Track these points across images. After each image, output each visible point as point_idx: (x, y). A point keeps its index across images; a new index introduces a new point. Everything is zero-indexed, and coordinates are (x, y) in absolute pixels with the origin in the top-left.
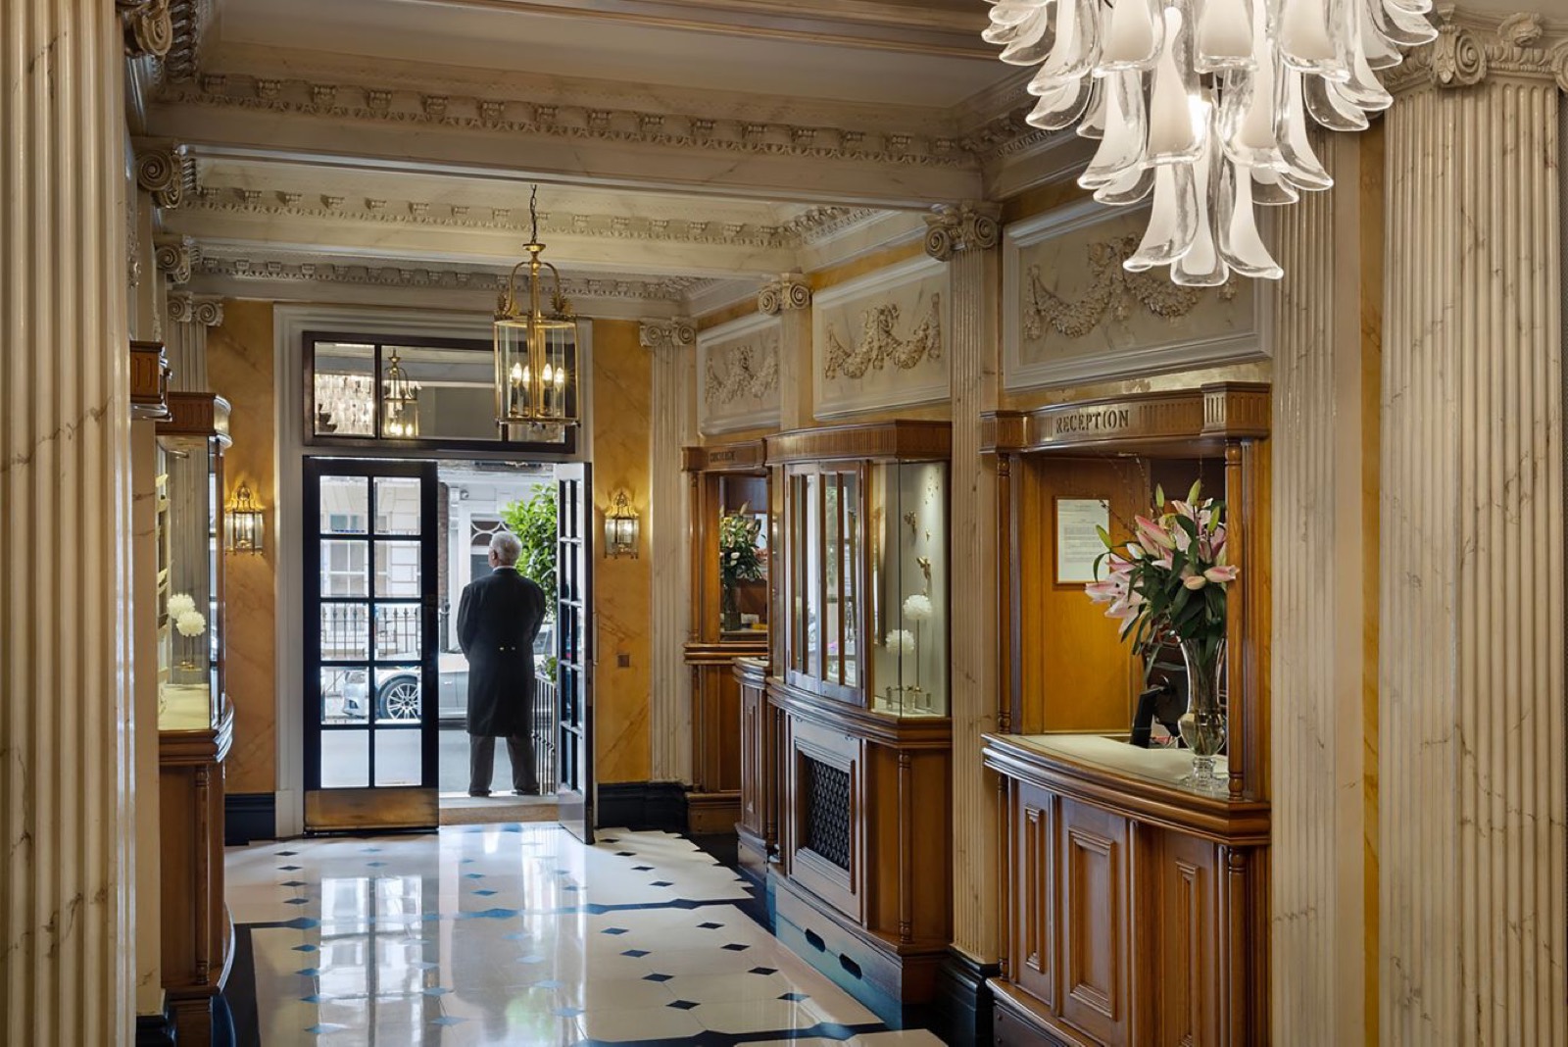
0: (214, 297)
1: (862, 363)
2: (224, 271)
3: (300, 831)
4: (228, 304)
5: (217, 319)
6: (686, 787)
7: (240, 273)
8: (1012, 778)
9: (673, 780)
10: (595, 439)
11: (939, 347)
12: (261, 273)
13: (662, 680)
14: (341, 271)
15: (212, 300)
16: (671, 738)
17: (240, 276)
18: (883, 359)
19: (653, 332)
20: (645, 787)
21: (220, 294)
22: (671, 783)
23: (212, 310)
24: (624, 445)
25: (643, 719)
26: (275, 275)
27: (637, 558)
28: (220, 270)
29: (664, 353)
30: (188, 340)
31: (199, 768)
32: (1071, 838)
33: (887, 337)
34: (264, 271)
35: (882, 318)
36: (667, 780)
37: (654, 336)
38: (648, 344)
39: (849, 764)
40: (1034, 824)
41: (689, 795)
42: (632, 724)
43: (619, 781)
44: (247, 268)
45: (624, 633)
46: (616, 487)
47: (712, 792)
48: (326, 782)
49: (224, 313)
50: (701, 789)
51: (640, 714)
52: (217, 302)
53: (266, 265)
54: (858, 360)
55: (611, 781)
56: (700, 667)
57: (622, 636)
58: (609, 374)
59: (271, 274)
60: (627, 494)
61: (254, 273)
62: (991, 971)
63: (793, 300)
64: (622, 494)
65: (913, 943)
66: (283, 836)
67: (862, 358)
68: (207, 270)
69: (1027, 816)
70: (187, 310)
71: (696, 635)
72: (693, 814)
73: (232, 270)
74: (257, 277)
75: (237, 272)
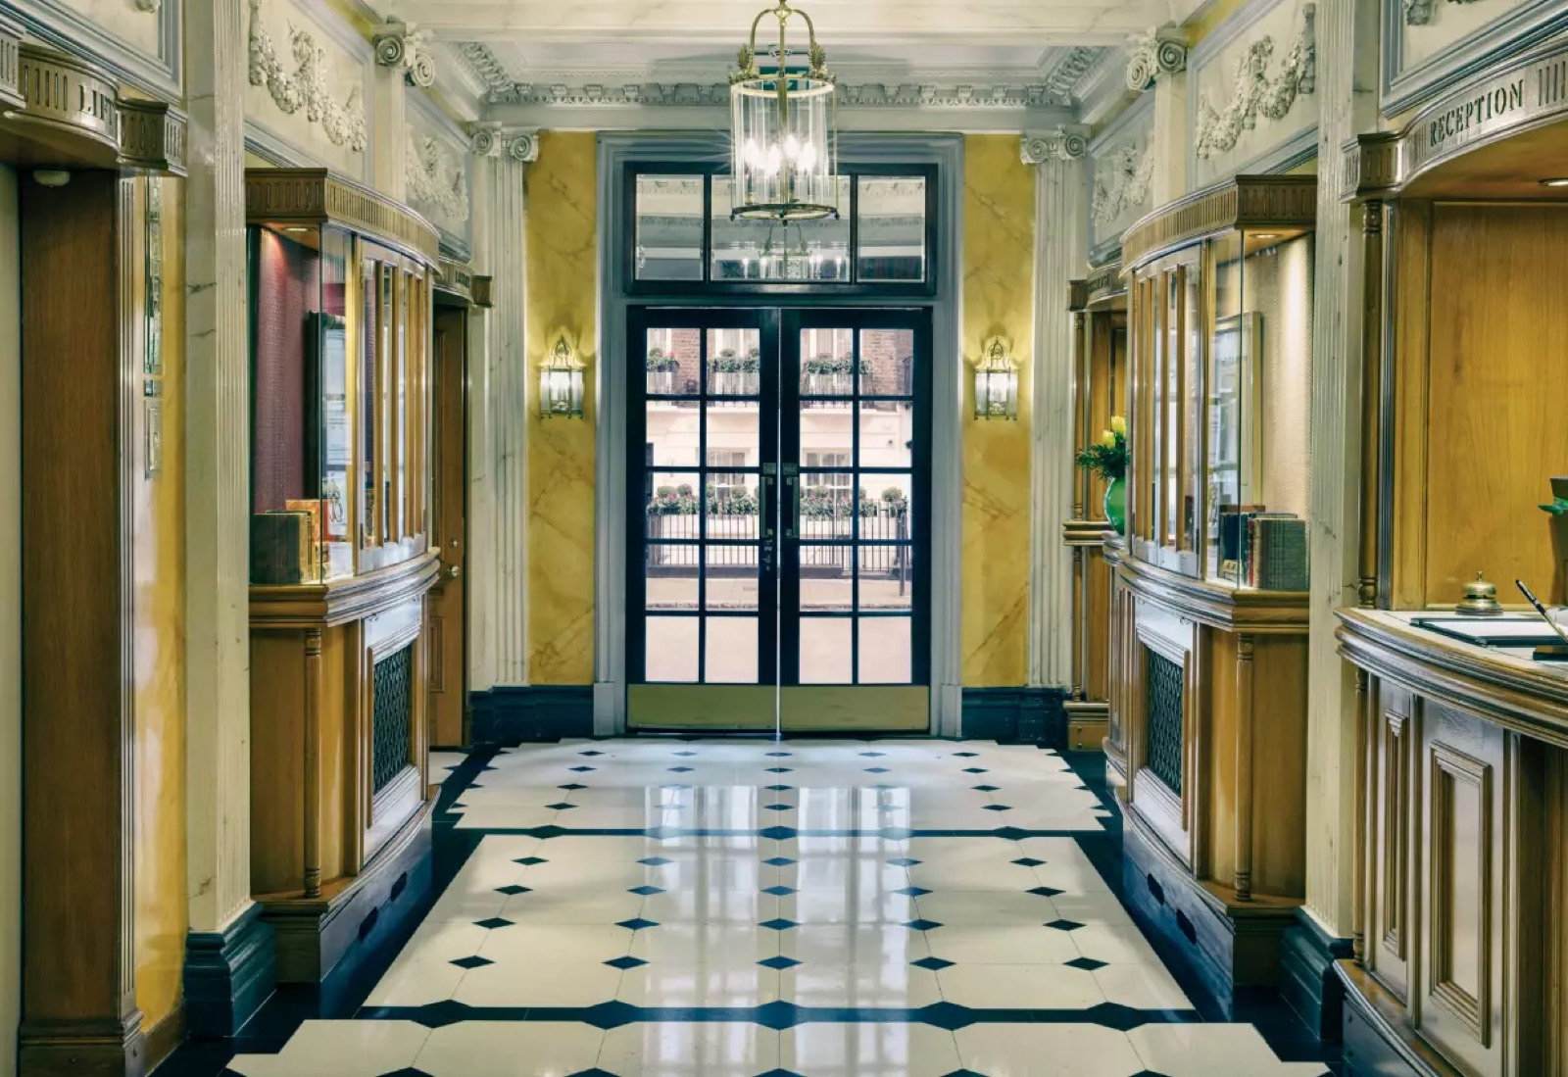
0: (527, 128)
1: (1233, 126)
2: (540, 98)
3: (623, 731)
4: (544, 136)
5: (531, 154)
6: (1067, 695)
7: (559, 100)
8: (1373, 675)
9: (1054, 685)
10: (966, 278)
11: (1313, 78)
12: (581, 99)
13: (1043, 566)
14: (668, 91)
15: (526, 132)
16: (1054, 636)
17: (559, 104)
18: (1254, 115)
19: (1036, 146)
20: (1022, 693)
21: (536, 125)
22: (1053, 689)
23: (526, 142)
24: (1001, 283)
25: (1020, 612)
26: (596, 101)
27: (1015, 419)
28: (536, 99)
29: (1052, 171)
30: (503, 178)
31: (309, 633)
32: (1433, 759)
33: (1259, 81)
34: (584, 96)
35: (1255, 57)
36: (1046, 685)
37: (1038, 151)
38: (1032, 161)
39: (1183, 656)
40: (1396, 738)
41: (1067, 704)
42: (1006, 617)
43: (990, 685)
44: (565, 93)
45: (997, 510)
46: (991, 333)
47: (1096, 700)
48: (652, 674)
49: (540, 145)
50: (1083, 697)
51: (1016, 605)
52: (532, 135)
53: (585, 90)
54: (1228, 122)
55: (979, 684)
56: (1083, 549)
57: (994, 512)
58: (983, 199)
59: (592, 100)
60: (1004, 342)
61: (573, 99)
62: (1343, 949)
63: (1161, 63)
64: (997, 343)
65: (1251, 901)
66: (602, 734)
67: (1232, 119)
68: (522, 99)
69: (1388, 726)
70: (494, 142)
71: (1079, 510)
72: (1074, 725)
73: (549, 97)
74: (578, 104)
75: (555, 99)
